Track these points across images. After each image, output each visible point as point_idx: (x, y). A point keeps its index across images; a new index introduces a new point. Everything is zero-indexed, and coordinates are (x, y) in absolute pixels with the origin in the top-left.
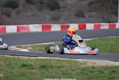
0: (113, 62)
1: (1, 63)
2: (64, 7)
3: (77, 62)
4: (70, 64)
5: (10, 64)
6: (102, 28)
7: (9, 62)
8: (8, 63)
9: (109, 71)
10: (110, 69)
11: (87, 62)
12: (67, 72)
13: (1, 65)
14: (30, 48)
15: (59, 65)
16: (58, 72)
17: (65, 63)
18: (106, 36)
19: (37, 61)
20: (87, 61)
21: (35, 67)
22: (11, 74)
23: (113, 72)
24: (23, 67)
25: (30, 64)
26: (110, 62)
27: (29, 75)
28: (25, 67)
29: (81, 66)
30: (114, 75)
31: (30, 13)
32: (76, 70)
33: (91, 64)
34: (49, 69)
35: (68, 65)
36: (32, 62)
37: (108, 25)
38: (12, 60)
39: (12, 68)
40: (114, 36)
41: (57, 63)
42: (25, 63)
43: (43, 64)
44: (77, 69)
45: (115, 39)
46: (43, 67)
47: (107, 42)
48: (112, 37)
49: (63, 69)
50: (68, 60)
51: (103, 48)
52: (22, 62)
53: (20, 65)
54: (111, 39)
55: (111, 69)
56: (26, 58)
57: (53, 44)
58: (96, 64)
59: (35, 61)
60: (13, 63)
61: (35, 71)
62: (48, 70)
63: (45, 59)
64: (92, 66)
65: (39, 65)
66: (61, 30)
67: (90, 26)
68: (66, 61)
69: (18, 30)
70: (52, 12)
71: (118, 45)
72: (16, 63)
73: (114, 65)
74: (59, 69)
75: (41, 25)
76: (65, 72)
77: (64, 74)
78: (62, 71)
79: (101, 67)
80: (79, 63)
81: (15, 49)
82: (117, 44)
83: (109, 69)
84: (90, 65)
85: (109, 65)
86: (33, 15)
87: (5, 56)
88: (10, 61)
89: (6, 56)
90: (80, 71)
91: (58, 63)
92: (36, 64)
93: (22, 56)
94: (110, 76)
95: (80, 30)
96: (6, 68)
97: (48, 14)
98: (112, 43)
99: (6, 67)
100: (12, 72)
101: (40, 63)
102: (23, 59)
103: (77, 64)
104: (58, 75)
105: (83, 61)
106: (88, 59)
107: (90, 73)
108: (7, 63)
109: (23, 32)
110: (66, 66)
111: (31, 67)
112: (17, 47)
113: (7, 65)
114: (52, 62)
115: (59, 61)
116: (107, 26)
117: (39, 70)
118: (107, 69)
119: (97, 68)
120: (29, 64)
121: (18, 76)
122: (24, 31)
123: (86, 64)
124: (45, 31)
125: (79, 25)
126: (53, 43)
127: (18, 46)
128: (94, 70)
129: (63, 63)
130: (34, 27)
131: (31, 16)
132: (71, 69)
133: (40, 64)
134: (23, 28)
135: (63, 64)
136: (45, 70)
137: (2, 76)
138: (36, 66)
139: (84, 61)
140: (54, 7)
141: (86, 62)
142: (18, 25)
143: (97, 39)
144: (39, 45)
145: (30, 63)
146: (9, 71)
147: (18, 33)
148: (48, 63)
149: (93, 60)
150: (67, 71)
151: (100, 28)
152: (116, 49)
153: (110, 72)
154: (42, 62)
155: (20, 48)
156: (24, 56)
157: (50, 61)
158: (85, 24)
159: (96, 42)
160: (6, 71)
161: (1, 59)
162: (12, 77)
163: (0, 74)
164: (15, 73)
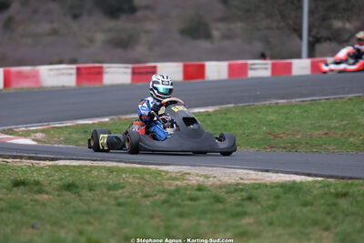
0: (260, 173)
2: (147, 7)
3: (159, 173)
4: (143, 178)
6: (251, 74)
9: (239, 198)
10: (244, 193)
11: (189, 174)
12: (130, 200)
14: (39, 135)
15: (111, 182)
16: (105, 199)
17: (128, 178)
18: (258, 98)
19: (53, 173)
20: (187, 171)
21: (47, 189)
23: (250, 198)
24: (16, 189)
25: (34, 180)
26: (251, 172)
27: (29, 206)
28: (22, 187)
29: (170, 185)
30: (250, 207)
31: (45, 27)
32: (156, 195)
33: (198, 178)
34: (85, 193)
35: (137, 181)
36: (41, 175)
37: (269, 66)
40: (283, 99)
42: (21, 177)
43: (70, 180)
44: (159, 191)
45: (284, 106)
46: (69, 187)
47: (260, 116)
48: (274, 101)
49: (121, 191)
50: (137, 169)
51: (244, 134)
52: (14, 175)
53: (9, 182)
54: (270, 107)
55: (247, 192)
56: (26, 163)
57: (106, 122)
58: (211, 179)
59: (48, 171)
61: (46, 196)
63: (74, 166)
64: (199, 185)
65: (59, 183)
66: (133, 80)
67: (216, 70)
68: (133, 171)
69: (7, 82)
70: (111, 24)
71: (288, 124)
73: (257, 182)
74: (111, 192)
75: (74, 66)
76: (122, 200)
77: (119, 205)
78: (116, 198)
79: (221, 187)
80: (165, 177)
82: (288, 121)
83: (242, 190)
84: (194, 181)
85: (246, 182)
86: (55, 32)
90: (164, 196)
91: (110, 177)
93: (14, 157)
94: (239, 209)
95: (187, 82)
97: (99, 29)
98: (272, 121)
101: (63, 176)
102: (18, 167)
103: (159, 178)
104: (104, 208)
106: (191, 166)
107: (189, 203)
109: (22, 89)
110: (130, 184)
111: (37, 187)
112: (3, 132)
114: (95, 173)
115: (112, 172)
116: (266, 69)
117: (58, 196)
118: (236, 190)
119: (209, 191)
122: (25, 84)
123: (184, 180)
124: (85, 85)
125: (185, 67)
126: (107, 119)
127: (6, 128)
129: (124, 176)
130: (52, 73)
131: (49, 34)
132: (142, 192)
133: (61, 179)
134: (20, 76)
135: (124, 179)
136: (74, 196)
138: (50, 184)
139: (179, 172)
141: (186, 174)
142: (7, 68)
143: (234, 107)
144: (66, 127)
145: (36, 176)
147: (7, 91)
148: (84, 177)
150: (127, 197)
151: (246, 74)
152: (282, 135)
155: (11, 134)
156: (21, 157)
157: (90, 171)
158: (202, 63)
159: (228, 116)
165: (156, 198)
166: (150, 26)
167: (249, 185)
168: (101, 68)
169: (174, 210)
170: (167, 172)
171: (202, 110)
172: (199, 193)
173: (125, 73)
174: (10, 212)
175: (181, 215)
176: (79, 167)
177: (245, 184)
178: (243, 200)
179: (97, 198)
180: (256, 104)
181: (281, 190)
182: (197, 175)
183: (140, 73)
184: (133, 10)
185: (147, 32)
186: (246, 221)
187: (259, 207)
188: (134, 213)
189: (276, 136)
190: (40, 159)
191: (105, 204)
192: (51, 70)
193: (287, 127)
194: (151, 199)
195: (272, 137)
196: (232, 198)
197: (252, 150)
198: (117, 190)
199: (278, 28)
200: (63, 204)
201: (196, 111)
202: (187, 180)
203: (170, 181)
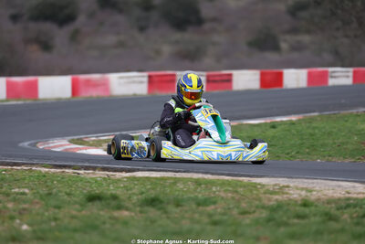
1: (22, 190)
2: (214, 20)
3: (255, 186)
4: (236, 192)
5: (50, 194)
6: (332, 82)
7: (47, 186)
8: (44, 191)
9: (355, 215)
10: (357, 209)
11: (288, 187)
12: (225, 218)
13: (24, 197)
15: (200, 196)
16: (197, 216)
17: (219, 191)
18: (343, 107)
19: (132, 186)
20: (286, 184)
22: (53, 224)
24: (90, 204)
25: (112, 194)
26: (357, 185)
27: (107, 226)
28: (97, 203)
29: (270, 200)
31: (111, 39)
32: (254, 212)
33: (298, 192)
34: (171, 208)
35: (230, 195)
36: (118, 188)
37: (351, 74)
38: (58, 181)
41: (195, 190)
42: (96, 190)
43: (152, 194)
44: (257, 207)
46: (153, 202)
47: (348, 124)
48: (361, 110)
49: (213, 207)
50: (228, 180)
51: (335, 143)
52: (88, 188)
53: (81, 197)
54: (358, 116)
55: (361, 208)
56: (100, 174)
58: (314, 193)
59: (126, 184)
60: (60, 191)
61: (126, 213)
62: (166, 212)
63: (156, 178)
64: (303, 199)
65: (140, 197)
66: (208, 88)
67: (295, 78)
68: (223, 183)
69: (75, 91)
70: (178, 36)
72: (68, 191)
74: (201, 208)
75: (146, 74)
76: (217, 218)
77: (215, 223)
78: (210, 216)
79: (329, 202)
80: (262, 191)
81: (66, 149)
83: (355, 206)
84: (296, 195)
85: (355, 196)
86: (121, 44)
87: (34, 168)
88: (49, 184)
89: (39, 169)
90: (264, 214)
91: (198, 190)
92: (130, 192)
93: (87, 168)
95: (264, 90)
96: (37, 207)
97: (166, 41)
98: (363, 130)
99: (37, 203)
100: (55, 219)
101: (143, 190)
102: (92, 179)
104: (197, 227)
105: (274, 183)
106: (289, 178)
107: (296, 221)
108: (41, 192)
109: (91, 97)
110: (222, 198)
111: (114, 202)
112: (72, 142)
113: (42, 198)
114: (180, 186)
115: (200, 185)
116: (348, 77)
117: (141, 212)
118: (348, 206)
119: (316, 206)
120: (109, 192)
121: (75, 230)
122: (94, 93)
123: (283, 193)
124: (157, 93)
125: (262, 75)
127: (76, 137)
128: (307, 210)
129: (214, 189)
130: (122, 81)
131: (116, 47)
132: (238, 208)
133: (142, 193)
134: (88, 83)
135: (214, 192)
136: (159, 213)
137: (26, 231)
138: (130, 198)
139: (276, 185)
140: (185, 18)
141: (284, 186)
142: (76, 76)
143: (318, 116)
145: (112, 190)
146: (46, 214)
147: (75, 99)
148: (168, 190)
149: (306, 181)
150: (224, 214)
151: (326, 81)
153: (357, 217)
154: (149, 187)
155: (81, 144)
156: (94, 168)
157: (175, 183)
158: (279, 70)
159: (314, 125)
160: (38, 214)
161: (24, 179)
162: (57, 233)
163: (21, 225)
164: (66, 221)
165: (256, 215)
166: (216, 38)
167: (361, 200)
168: (174, 75)
169: (282, 230)
170: (263, 186)
171: (285, 119)
172: (303, 208)
174: (85, 232)
176: (162, 179)
177: (356, 199)
179: (186, 215)
180: (342, 112)
182: (297, 188)
183: (214, 81)
184: (200, 21)
185: (215, 44)
190: (116, 170)
191: (198, 222)
192: (121, 78)
194: (248, 216)
198: (207, 205)
200: (148, 223)
201: (278, 119)
202: (287, 193)
203: (267, 195)
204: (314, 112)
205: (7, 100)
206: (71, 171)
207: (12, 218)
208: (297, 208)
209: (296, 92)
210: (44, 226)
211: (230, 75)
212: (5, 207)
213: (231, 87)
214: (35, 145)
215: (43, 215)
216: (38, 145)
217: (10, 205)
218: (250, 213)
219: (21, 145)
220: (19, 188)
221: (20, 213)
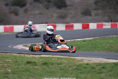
0: (107, 59)
1: (9, 60)
2: (71, 5)
3: (74, 59)
4: (69, 61)
6: (104, 27)
7: (16, 59)
8: (15, 61)
9: (100, 67)
10: (101, 66)
13: (9, 62)
15: (58, 62)
16: (57, 68)
17: (64, 61)
18: (106, 35)
19: (40, 59)
20: (84, 59)
21: (38, 64)
22: (17, 69)
23: (103, 68)
24: (28, 64)
26: (104, 59)
27: (32, 70)
28: (30, 64)
29: (78, 63)
30: (103, 70)
31: (37, 12)
33: (87, 61)
34: (50, 66)
35: (67, 62)
36: (36, 60)
37: (110, 25)
38: (19, 58)
39: (19, 65)
40: (115, 35)
41: (57, 61)
42: (30, 61)
43: (45, 61)
44: (74, 65)
45: (115, 38)
46: (45, 64)
47: (107, 41)
48: (112, 36)
49: (62, 65)
52: (27, 60)
53: (25, 62)
54: (110, 38)
55: (102, 65)
56: (31, 56)
58: (91, 61)
59: (38, 59)
60: (19, 61)
61: (37, 67)
63: (47, 57)
65: (42, 62)
66: (66, 29)
68: (66, 59)
70: (59, 11)
71: (116, 43)
72: (22, 61)
74: (58, 65)
76: (62, 68)
77: (61, 70)
78: (60, 67)
79: (94, 64)
80: (76, 61)
81: (22, 48)
83: (101, 65)
84: (85, 62)
86: (41, 14)
87: (12, 54)
90: (76, 67)
93: (27, 54)
94: (100, 71)
95: (83, 30)
96: (13, 65)
97: (55, 12)
98: (111, 42)
100: (18, 68)
102: (29, 57)
103: (74, 61)
104: (56, 70)
105: (80, 58)
106: (85, 57)
107: (84, 69)
110: (65, 63)
111: (34, 64)
112: (24, 46)
113: (14, 63)
114: (53, 59)
115: (59, 59)
116: (109, 25)
117: (41, 66)
118: (99, 65)
119: (90, 65)
121: (23, 71)
123: (82, 61)
130: (40, 27)
131: (39, 14)
132: (69, 65)
133: (42, 61)
136: (46, 67)
137: (10, 71)
142: (25, 25)
145: (34, 60)
148: (50, 60)
150: (64, 67)
151: (102, 27)
152: (114, 47)
155: (26, 47)
156: (29, 54)
157: (52, 59)
158: (88, 23)
159: (97, 41)
160: (13, 67)
161: (9, 57)
162: (18, 72)
163: (8, 70)
164: (21, 69)
165: (73, 67)
166: (71, 11)
167: (103, 63)
168: (56, 25)
169: (79, 71)
170: (77, 59)
171: (88, 39)
172: (87, 66)
173: (63, 27)
174: (26, 72)
175: (81, 73)
177: (102, 63)
178: (101, 68)
179: (54, 67)
180: (106, 37)
181: (114, 65)
182: (86, 60)
183: (68, 27)
184: (66, 6)
185: (70, 13)
186: (102, 75)
187: (106, 70)
188: (66, 72)
189: (112, 48)
190: (36, 55)
191: (57, 69)
193: (116, 44)
194: (71, 68)
195: (111, 48)
196: (98, 68)
197: (104, 52)
198: (60, 65)
199: (113, 12)
200: (43, 69)
201: (86, 39)
202: (83, 61)
203: (78, 62)
204: (97, 37)
205: (4, 33)
206: (23, 55)
207: (6, 68)
208: (85, 66)
209: (93, 30)
210: (15, 70)
211: (73, 25)
212: (4, 65)
213: (73, 29)
214: (12, 47)
215: (14, 67)
216: (14, 47)
217: (5, 65)
218: (71, 67)
219: (8, 47)
220: (8, 60)
221: (8, 67)
